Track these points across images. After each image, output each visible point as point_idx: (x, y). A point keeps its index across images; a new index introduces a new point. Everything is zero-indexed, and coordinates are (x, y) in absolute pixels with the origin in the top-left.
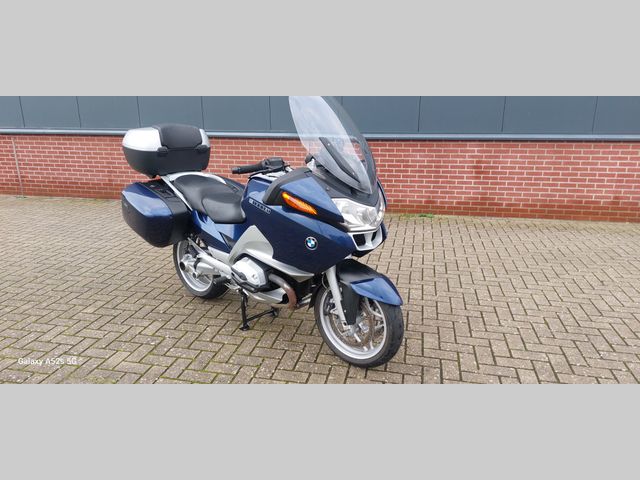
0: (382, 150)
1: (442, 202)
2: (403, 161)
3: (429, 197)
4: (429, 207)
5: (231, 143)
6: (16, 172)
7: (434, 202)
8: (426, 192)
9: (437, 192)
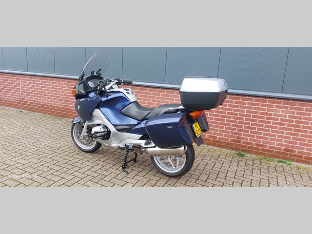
0: (248, 104)
1: (300, 152)
2: (266, 114)
3: (288, 146)
4: (287, 154)
5: (138, 89)
6: (20, 96)
7: (292, 151)
8: (285, 142)
9: (296, 143)
